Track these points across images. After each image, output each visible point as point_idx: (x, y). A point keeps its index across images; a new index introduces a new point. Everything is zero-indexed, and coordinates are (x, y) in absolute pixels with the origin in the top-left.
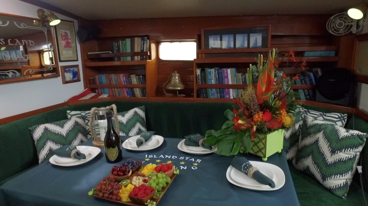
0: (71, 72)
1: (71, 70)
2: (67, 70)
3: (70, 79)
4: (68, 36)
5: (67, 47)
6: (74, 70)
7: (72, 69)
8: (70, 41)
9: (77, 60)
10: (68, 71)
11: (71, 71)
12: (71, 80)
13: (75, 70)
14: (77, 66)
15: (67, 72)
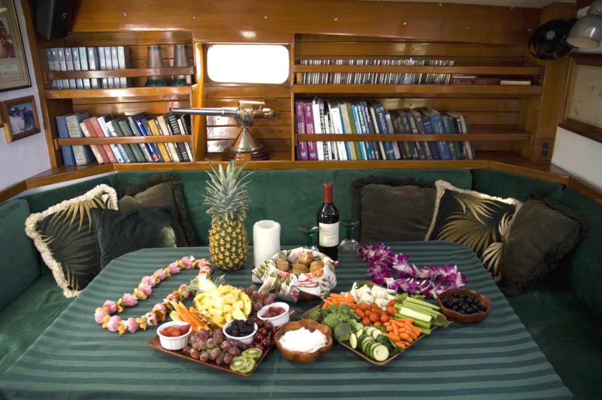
0: (21, 114)
1: (20, 109)
2: (13, 109)
3: (21, 130)
4: (5, 29)
5: (6, 57)
6: (25, 108)
7: (21, 107)
8: (10, 41)
9: (31, 86)
10: (14, 112)
11: (20, 111)
12: (23, 131)
13: (27, 109)
14: (30, 99)
15: (13, 115)
